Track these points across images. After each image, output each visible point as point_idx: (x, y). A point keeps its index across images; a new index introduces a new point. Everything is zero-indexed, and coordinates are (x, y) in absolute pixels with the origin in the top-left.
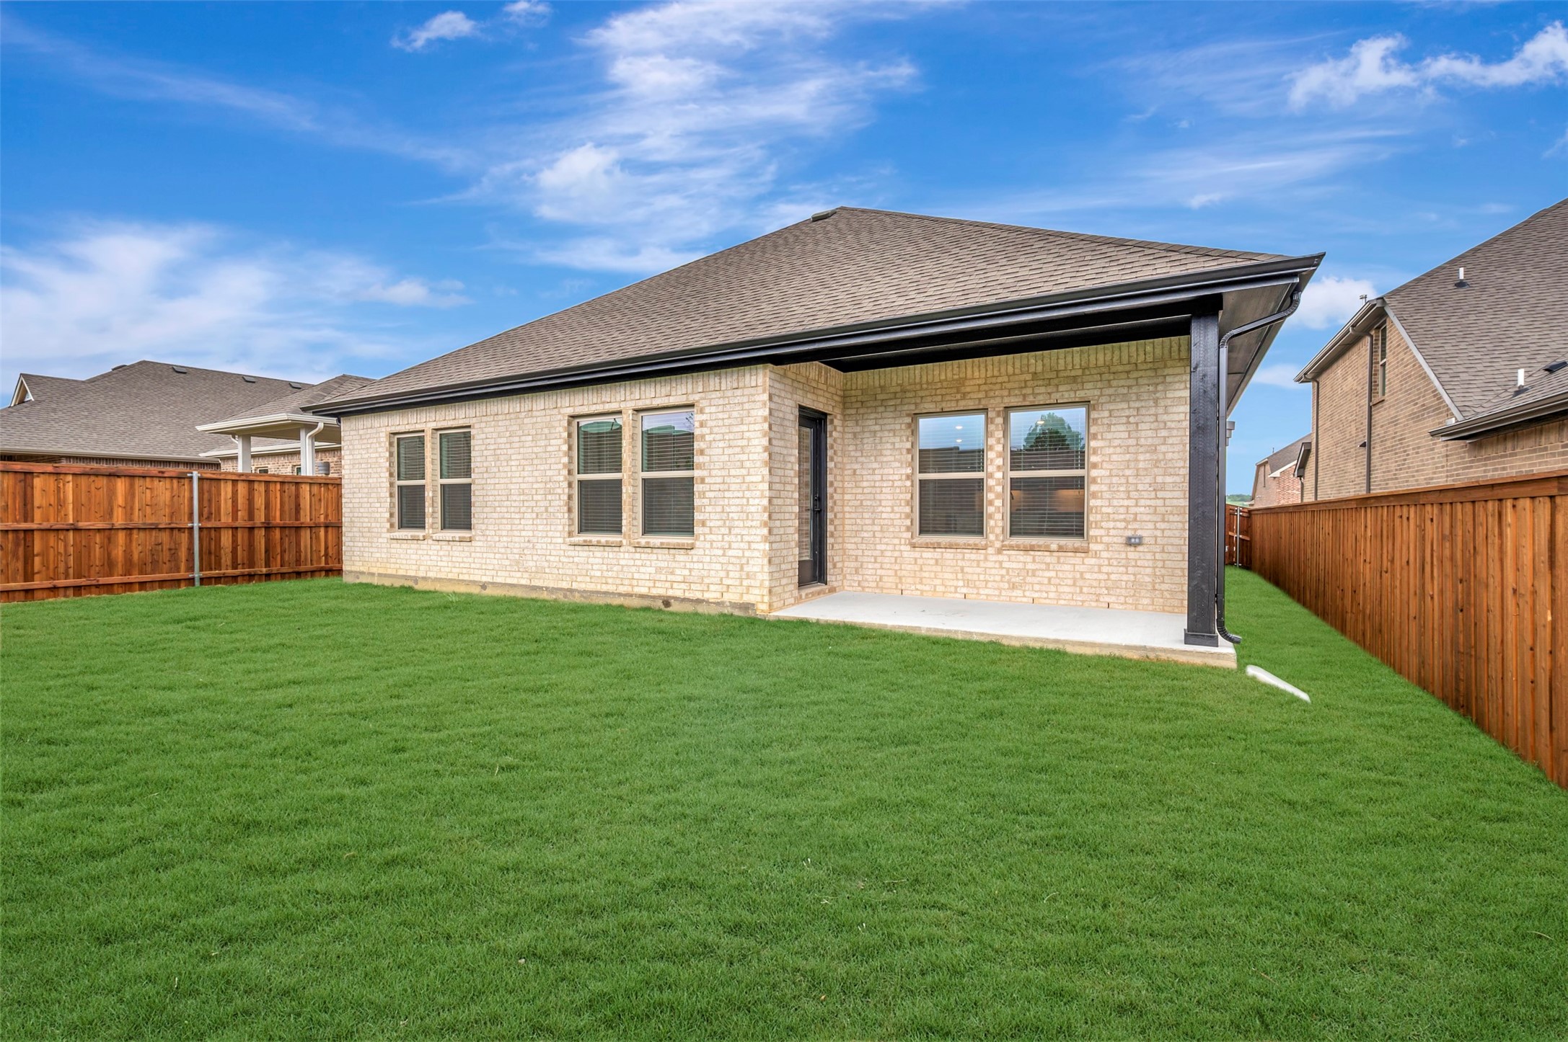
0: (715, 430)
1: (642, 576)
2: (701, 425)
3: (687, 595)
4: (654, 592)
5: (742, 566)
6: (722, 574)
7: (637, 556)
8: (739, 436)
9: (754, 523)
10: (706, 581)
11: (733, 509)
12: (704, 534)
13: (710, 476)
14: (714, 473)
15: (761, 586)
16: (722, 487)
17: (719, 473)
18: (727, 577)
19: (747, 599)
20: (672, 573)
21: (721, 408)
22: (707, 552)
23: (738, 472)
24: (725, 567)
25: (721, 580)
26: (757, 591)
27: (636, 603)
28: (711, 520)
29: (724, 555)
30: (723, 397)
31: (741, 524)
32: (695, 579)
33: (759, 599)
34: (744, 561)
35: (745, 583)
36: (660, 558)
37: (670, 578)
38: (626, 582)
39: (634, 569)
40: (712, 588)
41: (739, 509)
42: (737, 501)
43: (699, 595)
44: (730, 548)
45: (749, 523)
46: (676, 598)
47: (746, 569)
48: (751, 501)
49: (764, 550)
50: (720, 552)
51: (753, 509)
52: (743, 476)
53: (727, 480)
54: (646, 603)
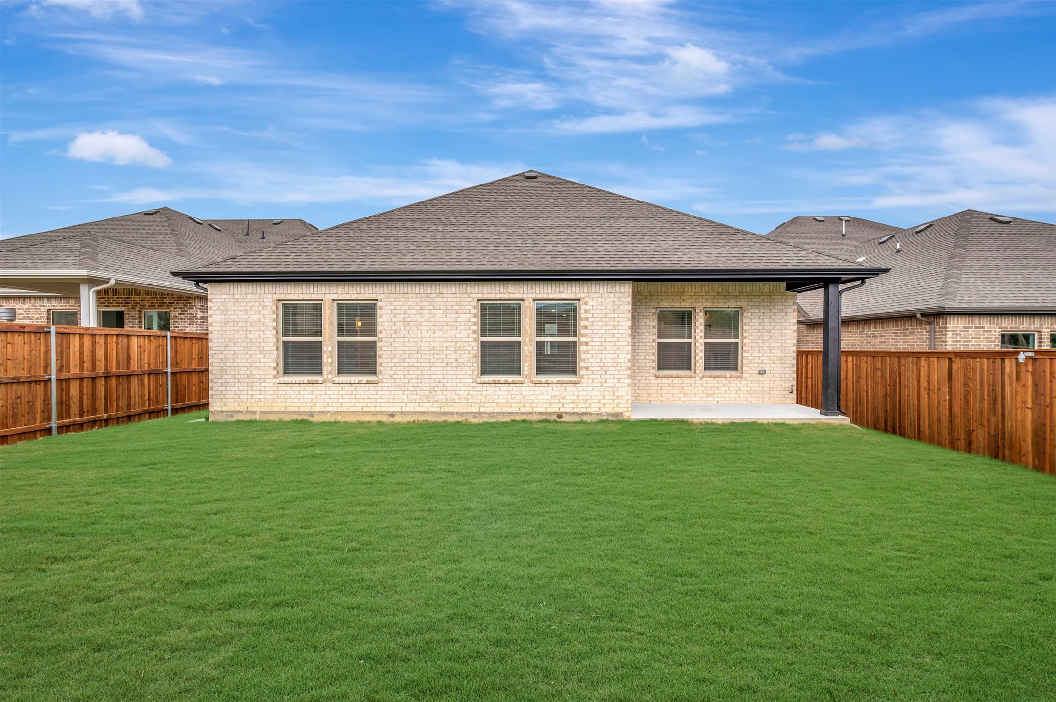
0: (596, 315)
1: (541, 401)
2: (586, 311)
3: (575, 410)
4: (550, 410)
5: (614, 392)
6: (601, 397)
7: (537, 389)
8: (612, 319)
9: (622, 368)
10: (589, 401)
11: (608, 360)
12: (588, 375)
13: (592, 341)
14: (594, 339)
15: (627, 402)
16: (600, 348)
17: (599, 340)
18: (604, 398)
19: (617, 410)
20: (564, 398)
21: (599, 303)
22: (590, 385)
23: (611, 339)
24: (602, 393)
25: (600, 400)
26: (624, 406)
27: (535, 418)
28: (592, 366)
29: (601, 386)
30: (602, 297)
31: (614, 369)
32: (581, 401)
33: (625, 410)
34: (615, 389)
35: (616, 401)
36: (554, 389)
37: (562, 401)
38: (527, 405)
39: (534, 397)
40: (593, 405)
41: (612, 360)
42: (611, 356)
43: (584, 410)
44: (606, 382)
45: (619, 368)
46: (567, 413)
47: (617, 393)
48: (620, 356)
49: (629, 383)
50: (599, 385)
51: (621, 360)
52: (615, 342)
53: (604, 344)
54: (544, 417)
